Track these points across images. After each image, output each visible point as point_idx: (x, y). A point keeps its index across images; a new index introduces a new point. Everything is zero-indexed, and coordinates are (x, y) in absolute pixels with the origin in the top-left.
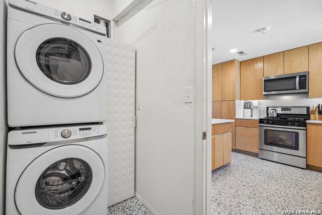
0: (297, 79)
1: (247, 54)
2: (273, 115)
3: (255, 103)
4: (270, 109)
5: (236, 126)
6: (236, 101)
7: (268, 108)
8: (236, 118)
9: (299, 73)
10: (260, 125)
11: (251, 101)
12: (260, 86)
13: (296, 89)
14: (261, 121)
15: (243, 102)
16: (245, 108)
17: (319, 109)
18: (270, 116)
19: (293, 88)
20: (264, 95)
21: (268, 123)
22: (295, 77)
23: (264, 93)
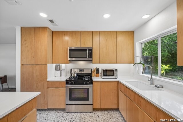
0: (88, 51)
1: (57, 25)
2: (75, 75)
3: (63, 66)
4: (72, 70)
5: (47, 88)
6: (48, 65)
7: (71, 69)
8: (47, 80)
9: (89, 47)
10: (66, 85)
11: (61, 64)
12: (67, 53)
13: (87, 58)
14: (67, 82)
15: (54, 65)
16: (56, 70)
17: (96, 70)
18: (72, 76)
19: (85, 57)
20: (69, 60)
21: (72, 84)
22: (86, 50)
23: (69, 59)
